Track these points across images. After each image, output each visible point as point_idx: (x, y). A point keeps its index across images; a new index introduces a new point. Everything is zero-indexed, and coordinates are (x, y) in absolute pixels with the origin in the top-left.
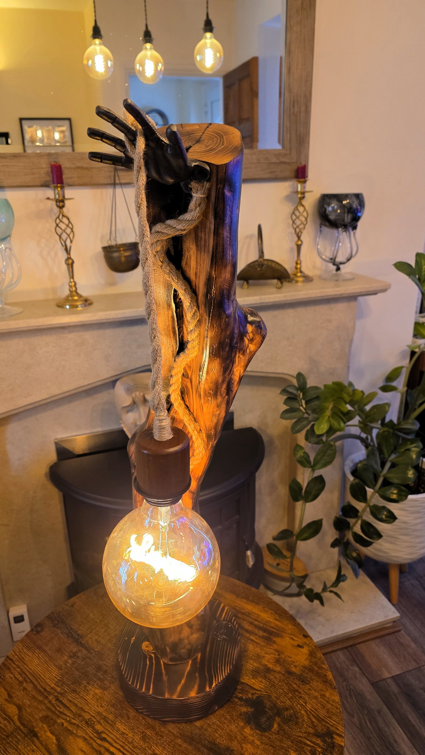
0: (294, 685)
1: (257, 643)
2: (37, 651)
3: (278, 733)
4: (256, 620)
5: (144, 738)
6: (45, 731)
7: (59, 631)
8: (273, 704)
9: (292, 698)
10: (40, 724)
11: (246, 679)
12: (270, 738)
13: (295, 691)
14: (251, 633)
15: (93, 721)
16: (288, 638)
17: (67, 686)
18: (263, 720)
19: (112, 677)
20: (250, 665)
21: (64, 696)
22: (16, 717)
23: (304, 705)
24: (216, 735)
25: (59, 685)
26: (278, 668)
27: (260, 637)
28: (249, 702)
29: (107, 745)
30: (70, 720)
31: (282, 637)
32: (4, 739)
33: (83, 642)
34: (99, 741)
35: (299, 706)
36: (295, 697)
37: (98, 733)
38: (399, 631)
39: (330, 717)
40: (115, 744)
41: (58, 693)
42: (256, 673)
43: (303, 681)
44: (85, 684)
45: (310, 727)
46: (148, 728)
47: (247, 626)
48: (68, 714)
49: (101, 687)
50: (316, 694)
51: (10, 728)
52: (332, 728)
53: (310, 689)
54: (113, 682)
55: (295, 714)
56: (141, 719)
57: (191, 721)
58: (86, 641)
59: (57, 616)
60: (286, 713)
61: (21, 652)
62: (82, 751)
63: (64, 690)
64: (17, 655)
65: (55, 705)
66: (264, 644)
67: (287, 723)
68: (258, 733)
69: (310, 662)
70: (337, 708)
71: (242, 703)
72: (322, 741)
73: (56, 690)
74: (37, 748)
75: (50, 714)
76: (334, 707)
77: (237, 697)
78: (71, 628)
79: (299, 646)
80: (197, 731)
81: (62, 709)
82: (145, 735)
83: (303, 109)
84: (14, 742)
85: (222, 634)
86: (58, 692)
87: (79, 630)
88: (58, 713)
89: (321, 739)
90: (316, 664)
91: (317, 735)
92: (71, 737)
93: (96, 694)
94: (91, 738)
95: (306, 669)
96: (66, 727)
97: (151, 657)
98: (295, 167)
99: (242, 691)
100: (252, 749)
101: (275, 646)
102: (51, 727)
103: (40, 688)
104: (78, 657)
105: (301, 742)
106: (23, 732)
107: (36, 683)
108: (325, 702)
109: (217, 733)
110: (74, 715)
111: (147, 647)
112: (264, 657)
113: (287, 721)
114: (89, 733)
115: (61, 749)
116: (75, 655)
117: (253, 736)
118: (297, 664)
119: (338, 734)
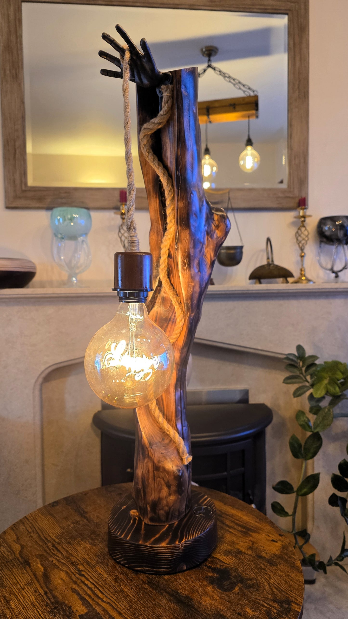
0: (262, 566)
1: (234, 534)
2: (49, 516)
3: (238, 594)
4: (237, 520)
5: (116, 579)
6: (37, 563)
7: (70, 507)
8: (239, 574)
9: (258, 573)
10: (35, 559)
11: (218, 556)
12: (229, 596)
13: (261, 569)
14: (230, 527)
15: (77, 563)
16: (264, 535)
17: (65, 539)
18: (226, 583)
20: (224, 547)
21: (60, 545)
22: (18, 552)
23: (268, 579)
24: (180, 587)
25: (59, 538)
26: (250, 552)
27: (239, 531)
28: (215, 570)
29: (83, 579)
30: (59, 559)
31: (258, 533)
32: (4, 563)
33: (86, 516)
34: (78, 576)
35: (263, 579)
36: (261, 573)
37: (79, 570)
39: (291, 591)
40: (90, 579)
41: (56, 542)
42: (227, 553)
43: (270, 564)
44: (80, 540)
45: (269, 594)
46: (122, 574)
47: (228, 523)
48: (59, 556)
49: (91, 544)
50: (282, 574)
51: (11, 557)
52: (291, 598)
53: (276, 570)
54: (102, 542)
55: (257, 584)
56: (118, 567)
57: (159, 574)
58: (89, 516)
59: (71, 499)
60: (249, 582)
61: (36, 515)
62: (62, 579)
63: (61, 541)
64: (33, 517)
65: (51, 549)
66: (241, 536)
67: (249, 589)
68: (218, 592)
69: (281, 552)
71: (210, 570)
72: (280, 606)
73: (54, 541)
74: (27, 572)
75: (45, 554)
76: (297, 584)
77: (206, 566)
78: (80, 507)
79: (273, 541)
80: (164, 582)
81: (56, 552)
82: (118, 578)
83: (302, 161)
84: (10, 566)
85: (200, 513)
87: (86, 508)
88: (51, 554)
89: (278, 604)
90: (287, 554)
91: (275, 600)
92: (56, 570)
93: (86, 547)
94: (72, 573)
95: (276, 556)
96: (55, 563)
97: (135, 519)
98: (297, 200)
99: (212, 562)
100: (211, 601)
101: (251, 538)
102: (42, 562)
103: (43, 538)
104: (80, 524)
105: (258, 603)
106: (20, 561)
107: (40, 534)
108: (289, 580)
109: (181, 585)
110: (64, 557)
111: (133, 513)
112: (238, 544)
113: (249, 587)
114: (72, 569)
115: (46, 577)
116: (77, 522)
117: (214, 593)
118: (268, 552)
119: (296, 603)
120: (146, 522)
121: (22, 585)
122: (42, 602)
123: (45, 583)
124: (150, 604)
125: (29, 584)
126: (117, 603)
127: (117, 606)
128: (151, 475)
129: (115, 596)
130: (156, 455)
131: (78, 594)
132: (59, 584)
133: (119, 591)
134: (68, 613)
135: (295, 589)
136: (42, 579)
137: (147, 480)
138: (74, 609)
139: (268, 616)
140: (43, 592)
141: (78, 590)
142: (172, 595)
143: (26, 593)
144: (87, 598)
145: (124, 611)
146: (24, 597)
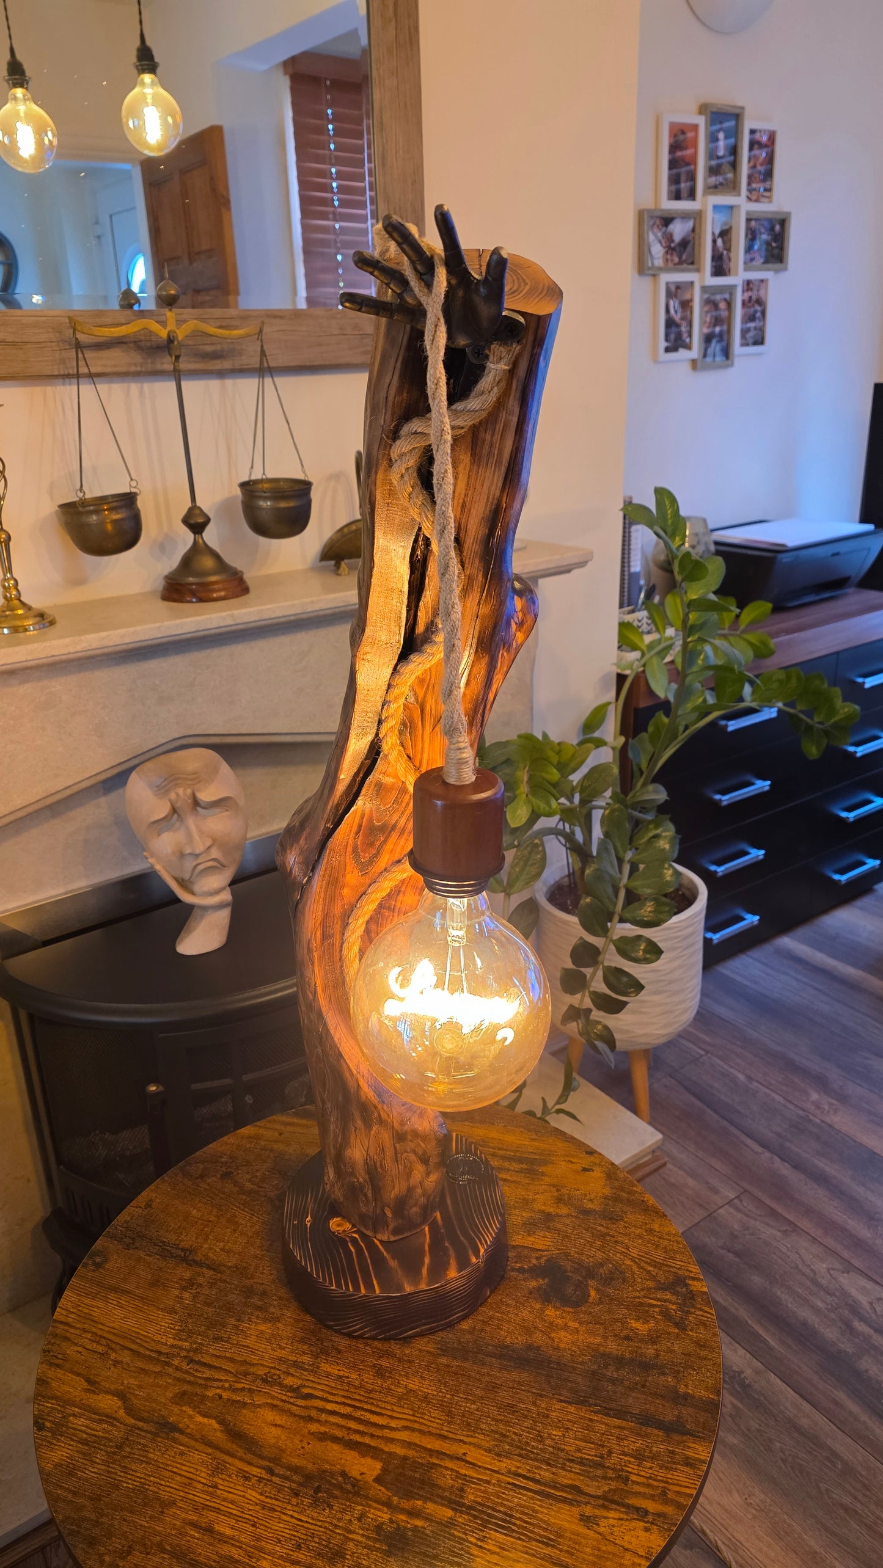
0: (599, 1228)
1: (514, 1182)
2: (112, 1296)
3: (600, 1302)
4: (499, 1149)
5: (380, 1372)
7: (141, 1254)
8: (577, 1263)
9: (604, 1247)
10: (176, 1409)
11: (518, 1239)
12: (590, 1313)
13: (603, 1236)
14: (502, 1170)
15: (274, 1374)
16: (563, 1163)
17: (200, 1335)
18: (570, 1290)
19: (281, 1298)
20: (517, 1217)
21: (201, 1353)
22: (121, 1412)
23: (626, 1251)
24: (502, 1333)
25: (183, 1337)
26: (564, 1210)
27: (517, 1172)
28: (535, 1272)
29: (317, 1403)
30: (231, 1385)
31: (552, 1163)
32: (115, 1453)
33: (198, 1259)
34: (299, 1402)
35: (618, 1255)
36: (608, 1245)
37: (295, 1390)
38: (664, 1164)
39: (672, 1258)
40: (331, 1398)
41: (188, 1351)
42: (530, 1226)
43: (611, 1219)
44: (234, 1323)
45: (648, 1280)
46: (381, 1357)
48: (223, 1378)
49: (265, 1320)
50: (639, 1231)
51: (117, 1433)
52: (681, 1273)
53: (625, 1227)
54: (285, 1305)
55: (616, 1269)
56: (362, 1346)
57: (451, 1325)
58: (204, 1256)
59: (124, 1230)
60: (601, 1271)
61: (79, 1306)
62: (276, 1425)
63: (195, 1343)
64: (73, 1313)
65: (191, 1371)
66: (527, 1180)
67: (609, 1284)
68: (569, 1312)
69: (612, 1188)
70: (678, 1243)
71: (526, 1275)
72: (674, 1294)
73: (181, 1348)
74: (188, 1447)
75: (186, 1387)
77: (513, 1270)
78: (162, 1242)
79: (585, 1170)
80: (468, 1336)
81: (208, 1373)
82: (379, 1369)
84: (137, 1452)
85: (463, 1173)
86: (186, 1350)
87: (181, 1241)
88: (201, 1382)
89: (670, 1292)
90: (622, 1189)
91: (662, 1288)
92: (244, 1411)
93: (262, 1332)
94: (283, 1401)
95: (609, 1199)
96: (229, 1399)
97: (354, 1241)
99: (519, 1258)
100: (570, 1337)
101: (547, 1179)
102: (198, 1407)
103: (148, 1353)
104: (201, 1285)
105: (641, 1304)
106: (147, 1432)
107: (133, 1347)
108: (656, 1239)
109: (501, 1329)
110: (236, 1376)
111: (339, 1225)
112: (534, 1200)
113: (608, 1280)
114: (276, 1395)
115: (236, 1435)
116: (191, 1283)
117: (563, 1318)
118: (592, 1196)
119: (693, 1279)
120: (385, 1238)
121: (203, 1480)
122: (279, 1492)
123: (249, 1450)
124: (479, 1392)
125: (218, 1469)
126: (421, 1420)
127: (426, 1425)
128: (390, 1152)
129: (408, 1408)
130: (395, 1113)
131: (336, 1440)
132: (279, 1438)
133: (405, 1394)
134: (349, 1487)
135: (675, 1252)
136: (234, 1446)
137: (381, 1164)
138: (355, 1473)
139: (669, 1320)
140: (263, 1472)
141: (327, 1430)
142: (500, 1357)
143: (229, 1492)
144: (358, 1438)
145: (445, 1428)
146: (232, 1502)
